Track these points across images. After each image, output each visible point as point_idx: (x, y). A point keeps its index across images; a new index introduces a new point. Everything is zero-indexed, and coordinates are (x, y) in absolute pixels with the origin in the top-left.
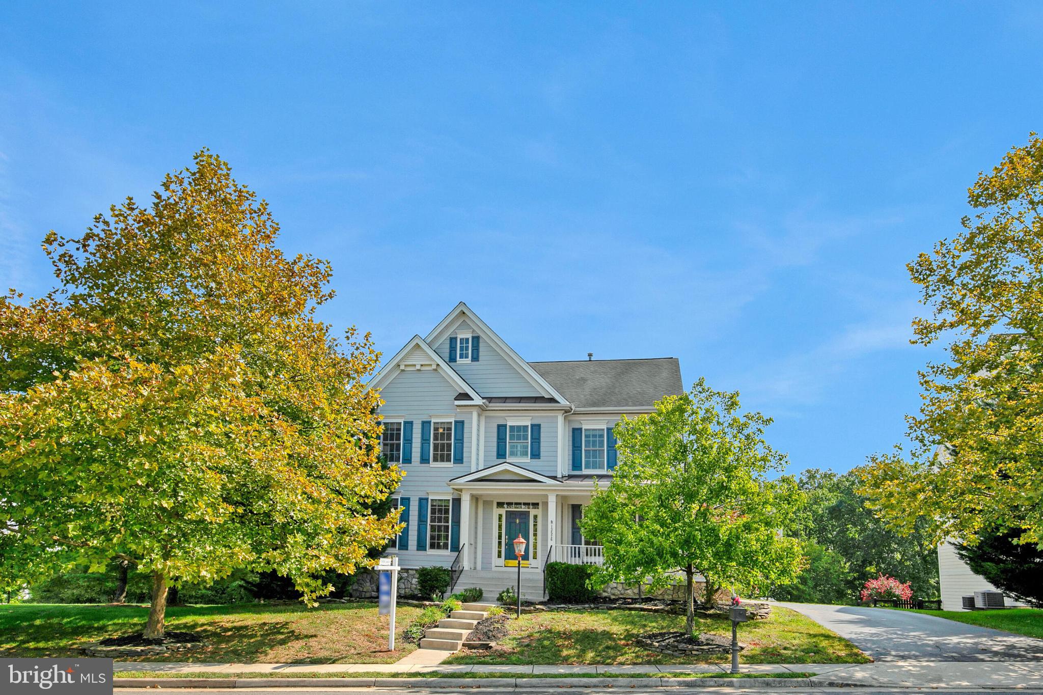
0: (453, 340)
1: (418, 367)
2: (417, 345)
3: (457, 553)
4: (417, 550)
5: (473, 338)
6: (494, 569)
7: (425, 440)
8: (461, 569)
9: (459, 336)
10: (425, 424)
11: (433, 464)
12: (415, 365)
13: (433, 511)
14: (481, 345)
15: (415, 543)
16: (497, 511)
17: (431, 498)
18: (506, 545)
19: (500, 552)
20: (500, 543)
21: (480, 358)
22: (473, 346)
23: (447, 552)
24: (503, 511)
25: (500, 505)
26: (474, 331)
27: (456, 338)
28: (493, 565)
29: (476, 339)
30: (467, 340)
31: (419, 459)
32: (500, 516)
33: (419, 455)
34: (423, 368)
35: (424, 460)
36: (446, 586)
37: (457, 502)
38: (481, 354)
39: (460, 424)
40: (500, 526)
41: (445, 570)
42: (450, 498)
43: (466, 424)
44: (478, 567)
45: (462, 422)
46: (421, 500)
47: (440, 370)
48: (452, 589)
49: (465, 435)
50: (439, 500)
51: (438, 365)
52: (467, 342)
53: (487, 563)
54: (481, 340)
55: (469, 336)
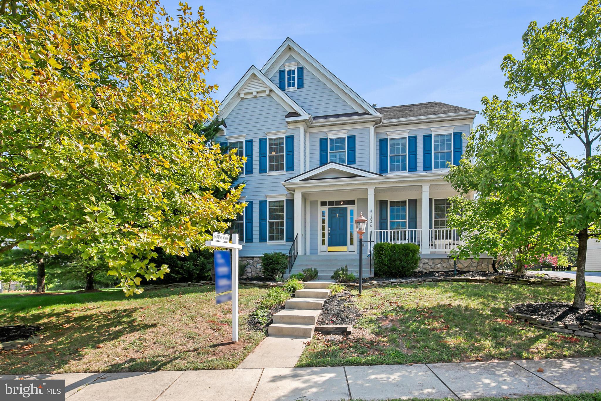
0: (282, 73)
1: (255, 94)
2: (254, 75)
3: (292, 243)
4: (260, 241)
5: (298, 69)
6: (320, 254)
7: (263, 154)
8: (295, 254)
9: (287, 69)
10: (262, 142)
11: (269, 173)
12: (252, 93)
13: (271, 211)
14: (305, 74)
15: (258, 237)
16: (321, 209)
17: (269, 200)
18: (329, 235)
19: (324, 241)
20: (324, 235)
21: (305, 85)
22: (298, 76)
23: (283, 243)
24: (326, 209)
25: (323, 204)
26: (298, 63)
27: (284, 71)
28: (319, 251)
29: (301, 70)
30: (294, 71)
31: (258, 170)
32: (323, 213)
33: (258, 166)
34: (259, 95)
35: (263, 170)
36: (285, 268)
37: (290, 202)
38: (305, 82)
39: (290, 139)
40: (324, 222)
41: (284, 255)
42: (284, 199)
43: (295, 139)
44: (308, 252)
45: (292, 137)
46: (261, 202)
47: (273, 95)
48: (290, 271)
49: (295, 147)
50: (275, 202)
51: (271, 91)
52: (294, 73)
53: (314, 250)
54: (305, 70)
55: (295, 68)
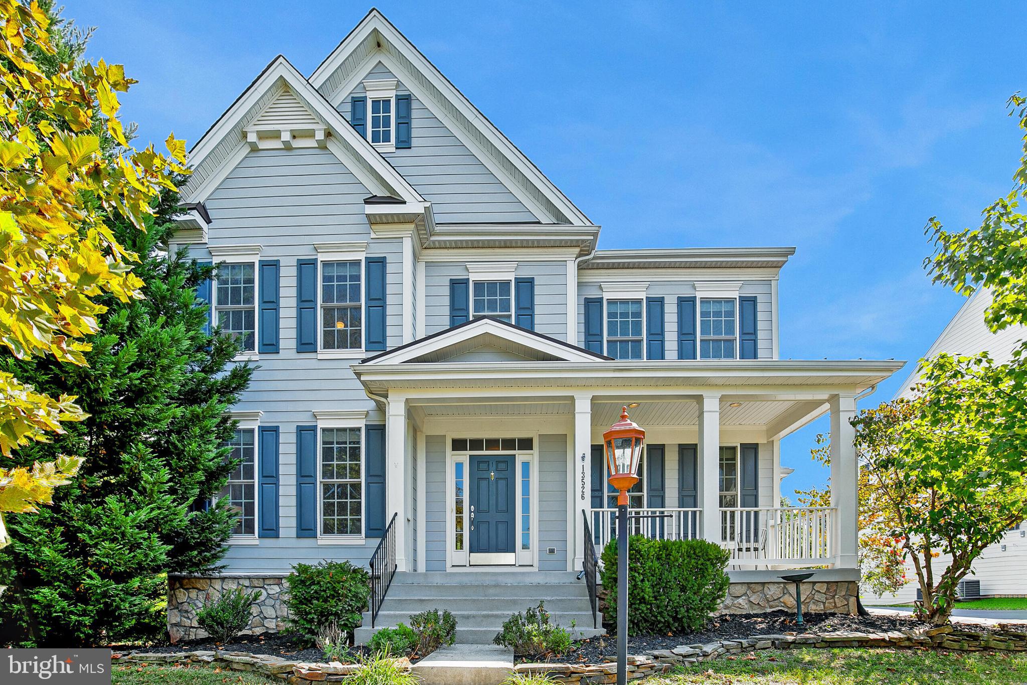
0: (358, 103)
1: (286, 136)
2: (283, 85)
3: (379, 540)
4: (298, 537)
5: (399, 99)
6: (449, 570)
7: (305, 302)
8: (390, 569)
9: (371, 95)
10: (305, 266)
11: (324, 354)
12: (276, 135)
13: (328, 454)
14: (415, 114)
15: (293, 522)
16: (452, 458)
17: (321, 424)
18: (472, 522)
19: (459, 540)
20: (459, 522)
21: (414, 142)
22: (398, 116)
23: (359, 540)
24: (464, 457)
25: (459, 445)
26: (399, 84)
27: (363, 100)
28: (449, 565)
29: (405, 101)
30: (387, 102)
31: (293, 344)
32: (459, 466)
33: (293, 333)
34: (296, 144)
35: (305, 345)
36: (360, 610)
37: (378, 432)
38: (414, 133)
39: (378, 265)
40: (459, 490)
41: (355, 571)
42: (361, 424)
43: (390, 268)
44: (422, 568)
45: (382, 261)
46: (301, 430)
47: (332, 147)
48: (374, 617)
49: (389, 289)
50: (339, 430)
51: (329, 134)
52: (387, 109)
53: (436, 562)
54: (414, 105)
55: (391, 95)
